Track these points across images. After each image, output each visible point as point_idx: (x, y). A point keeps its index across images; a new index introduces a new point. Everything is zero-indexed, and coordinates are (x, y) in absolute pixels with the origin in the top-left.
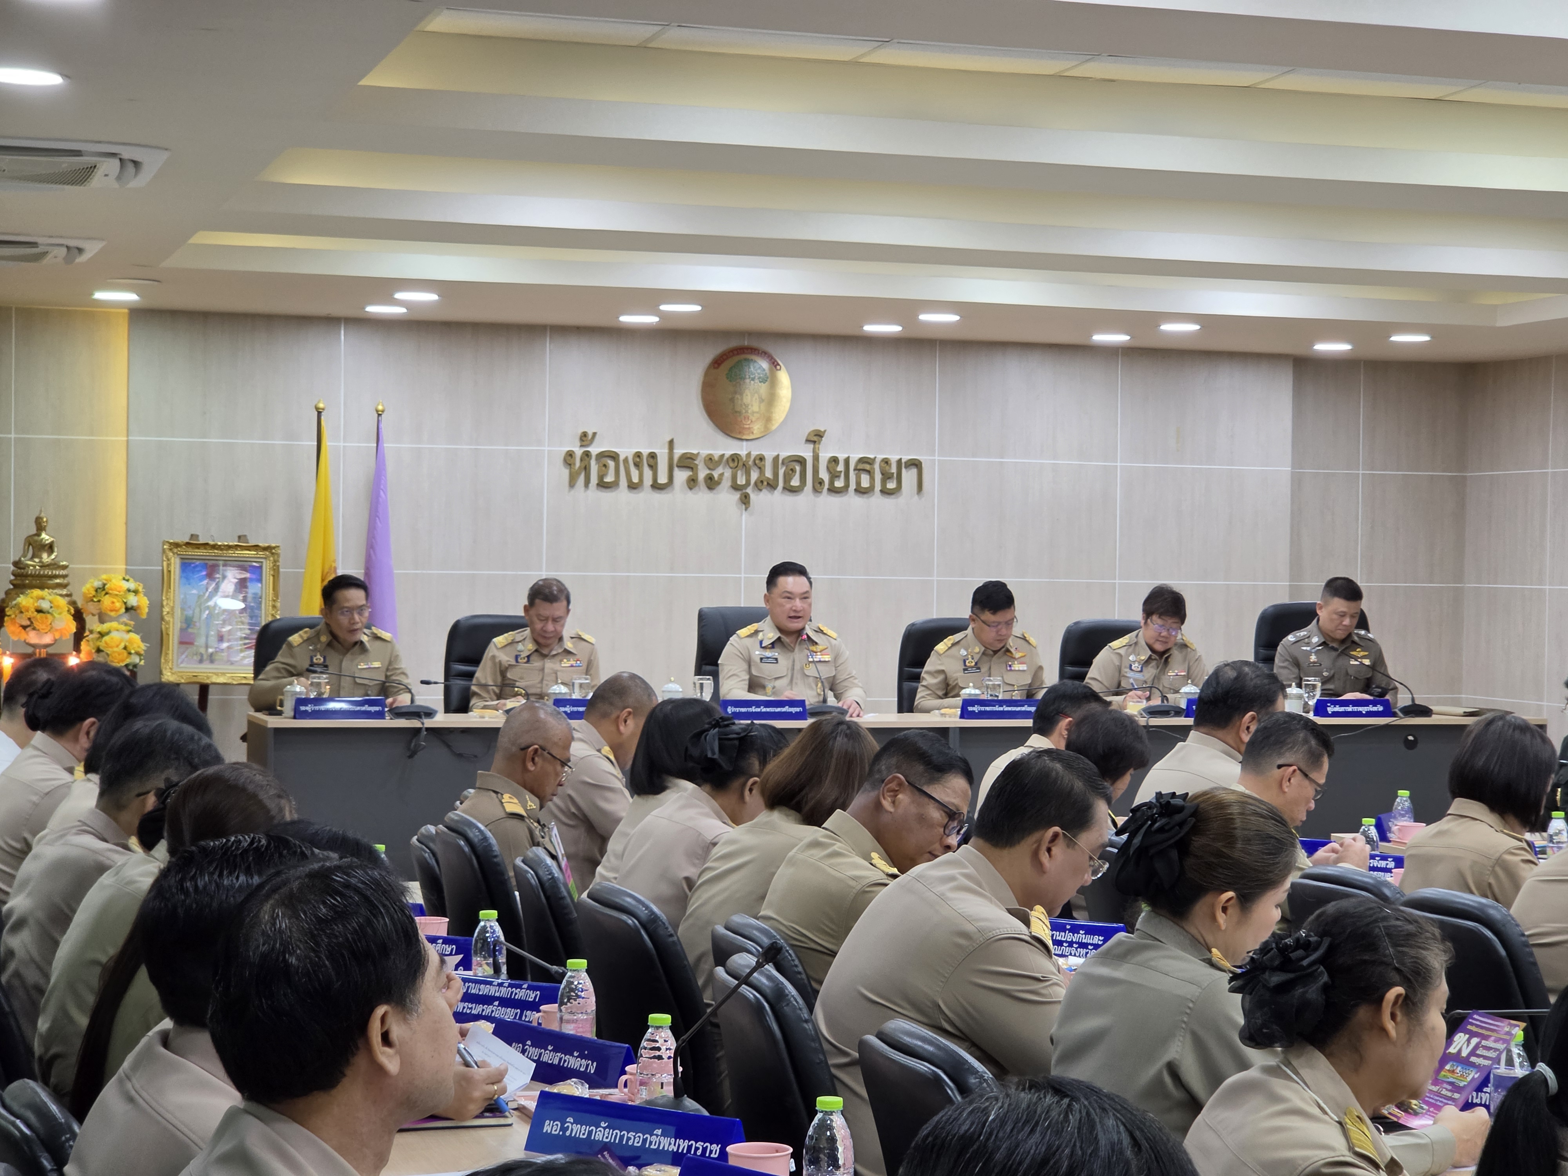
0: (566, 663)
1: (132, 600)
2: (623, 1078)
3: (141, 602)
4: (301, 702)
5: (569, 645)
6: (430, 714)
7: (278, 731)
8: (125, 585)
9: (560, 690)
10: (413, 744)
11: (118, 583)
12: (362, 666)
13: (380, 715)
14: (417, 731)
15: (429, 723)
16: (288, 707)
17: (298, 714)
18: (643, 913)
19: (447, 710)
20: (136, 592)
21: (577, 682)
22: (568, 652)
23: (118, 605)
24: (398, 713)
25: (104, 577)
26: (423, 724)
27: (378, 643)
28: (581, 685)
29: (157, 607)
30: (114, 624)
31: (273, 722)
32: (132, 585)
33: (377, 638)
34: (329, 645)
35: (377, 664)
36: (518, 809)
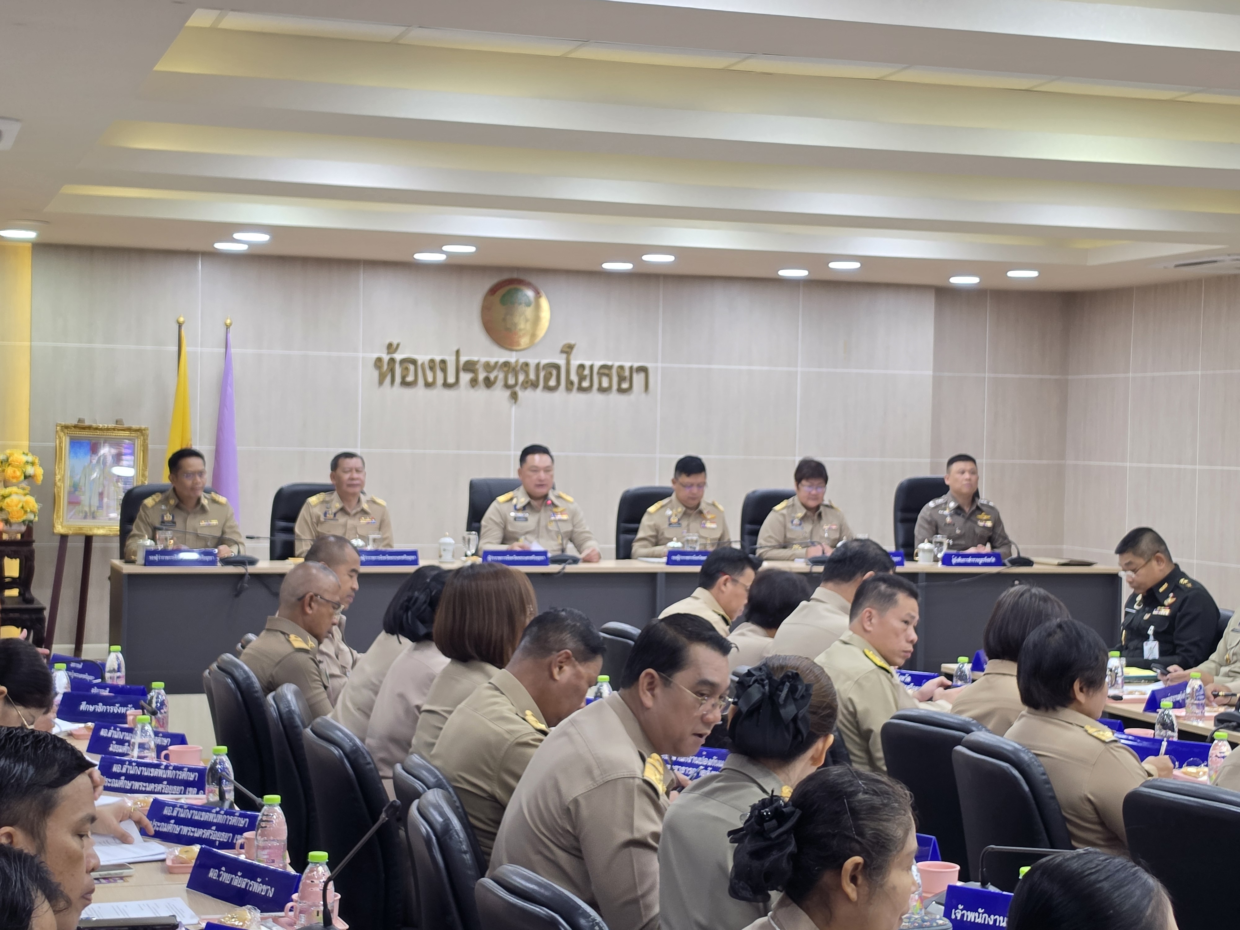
0: (364, 521)
1: (30, 470)
2: (289, 905)
3: (38, 471)
4: (149, 553)
5: (365, 506)
6: (253, 562)
7: (131, 576)
8: (24, 458)
9: (358, 542)
10: (239, 586)
11: (19, 457)
12: (203, 523)
13: (213, 563)
14: (241, 576)
15: (251, 569)
16: (140, 557)
17: (148, 563)
18: (347, 745)
19: (272, 558)
20: (33, 464)
21: (372, 537)
22: (364, 512)
23: (18, 473)
24: (227, 562)
25: (8, 452)
26: (246, 570)
27: (216, 506)
28: (374, 540)
29: (49, 475)
30: (14, 489)
31: (128, 569)
32: (30, 458)
33: (214, 501)
34: (177, 506)
35: (214, 522)
36: (303, 645)
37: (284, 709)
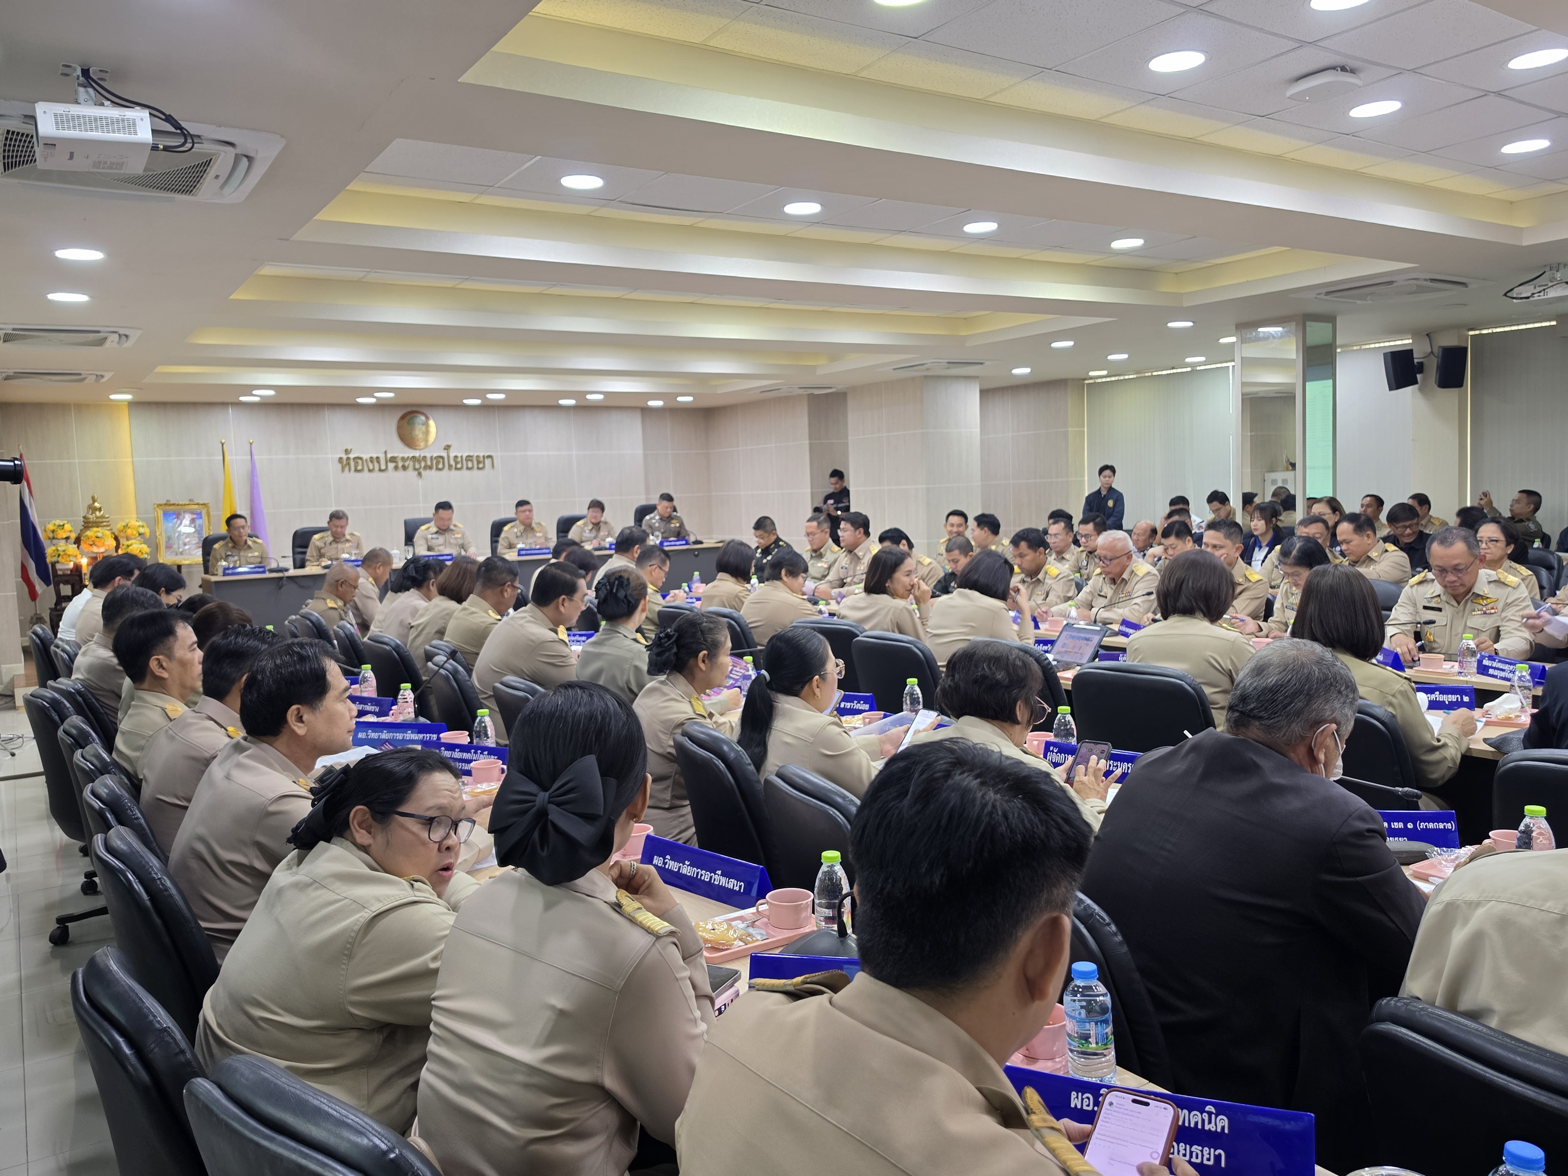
0: (348, 545)
1: (142, 530)
2: (391, 712)
3: (146, 530)
4: (225, 569)
5: (348, 537)
6: (287, 570)
7: (216, 583)
8: (138, 524)
9: (345, 556)
10: (281, 583)
11: (134, 523)
13: (264, 572)
14: (281, 578)
15: (287, 574)
16: (220, 571)
17: (225, 574)
18: (393, 644)
19: (295, 568)
20: (143, 526)
21: (354, 552)
22: (348, 541)
23: (135, 532)
24: (272, 571)
25: (127, 521)
26: (284, 574)
27: (256, 544)
29: (153, 533)
30: (133, 541)
31: (213, 579)
32: (141, 523)
33: (255, 542)
34: (234, 546)
35: (256, 554)
36: (334, 606)
37: (348, 633)
